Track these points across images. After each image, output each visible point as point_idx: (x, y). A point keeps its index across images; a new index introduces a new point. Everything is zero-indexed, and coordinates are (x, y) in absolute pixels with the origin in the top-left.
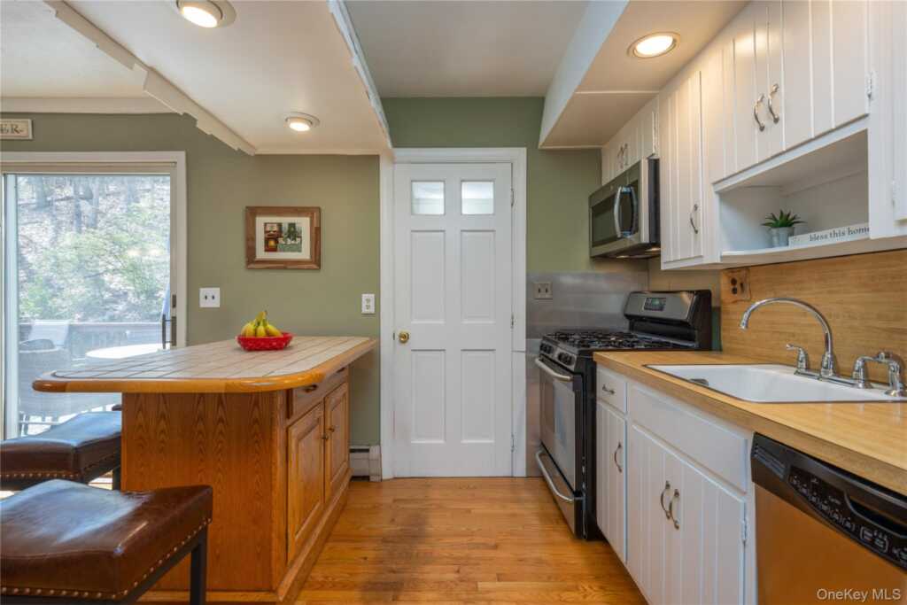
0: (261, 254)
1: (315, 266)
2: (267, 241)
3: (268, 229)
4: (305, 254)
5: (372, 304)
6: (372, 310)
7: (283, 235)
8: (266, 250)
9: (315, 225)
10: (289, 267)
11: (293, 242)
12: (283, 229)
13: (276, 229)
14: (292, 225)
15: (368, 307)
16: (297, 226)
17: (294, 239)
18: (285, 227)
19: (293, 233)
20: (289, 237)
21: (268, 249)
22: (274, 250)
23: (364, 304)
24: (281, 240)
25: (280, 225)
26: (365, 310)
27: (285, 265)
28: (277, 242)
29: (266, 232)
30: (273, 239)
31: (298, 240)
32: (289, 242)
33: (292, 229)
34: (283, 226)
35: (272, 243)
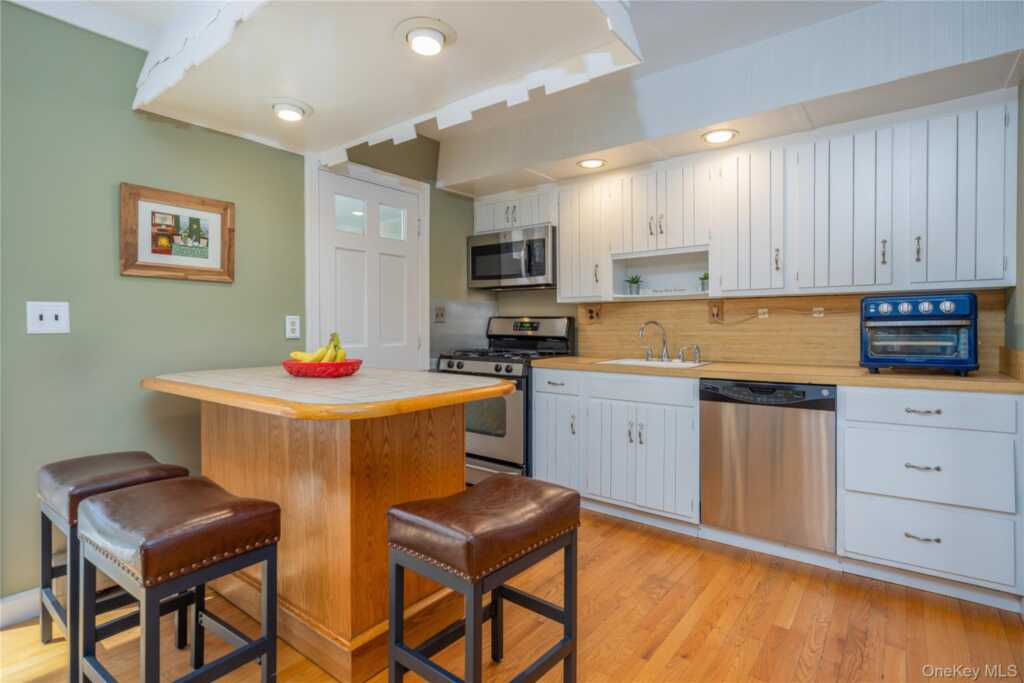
0: (145, 255)
1: (227, 278)
2: (155, 238)
3: (158, 221)
4: (213, 261)
5: (297, 327)
6: (297, 334)
7: (181, 232)
8: (154, 251)
9: (229, 225)
10: (190, 277)
11: (196, 244)
12: (181, 226)
13: (170, 222)
14: (194, 221)
15: (293, 331)
16: (201, 222)
17: (198, 240)
18: (184, 223)
19: (196, 231)
20: (190, 236)
21: (157, 250)
22: (168, 251)
23: (288, 327)
24: (177, 239)
25: (176, 218)
26: (289, 335)
27: (185, 276)
28: (171, 241)
29: (154, 225)
30: (166, 237)
31: (203, 242)
32: (190, 243)
33: (195, 227)
34: (181, 220)
35: (164, 242)
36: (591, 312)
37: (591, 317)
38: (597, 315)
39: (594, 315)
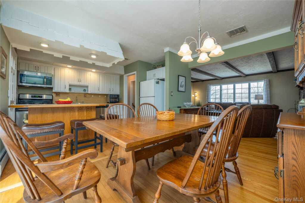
36: (57, 94)
37: (57, 95)
38: (59, 95)
39: (58, 95)
